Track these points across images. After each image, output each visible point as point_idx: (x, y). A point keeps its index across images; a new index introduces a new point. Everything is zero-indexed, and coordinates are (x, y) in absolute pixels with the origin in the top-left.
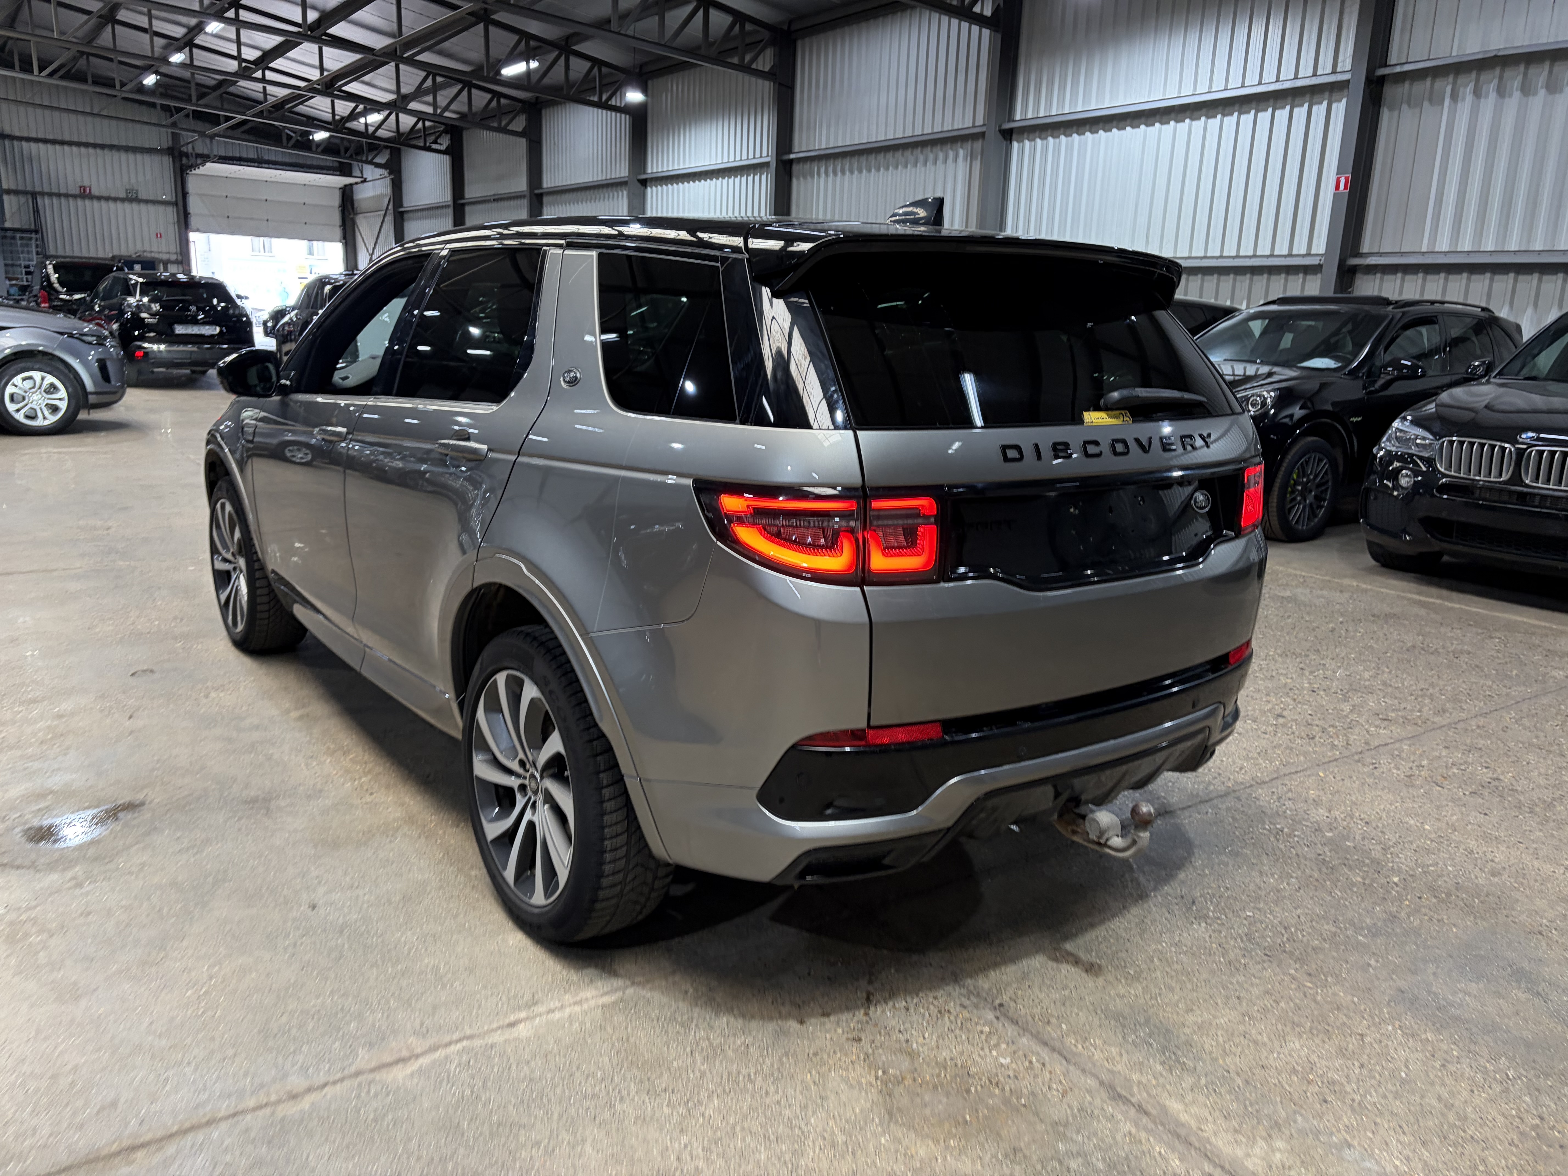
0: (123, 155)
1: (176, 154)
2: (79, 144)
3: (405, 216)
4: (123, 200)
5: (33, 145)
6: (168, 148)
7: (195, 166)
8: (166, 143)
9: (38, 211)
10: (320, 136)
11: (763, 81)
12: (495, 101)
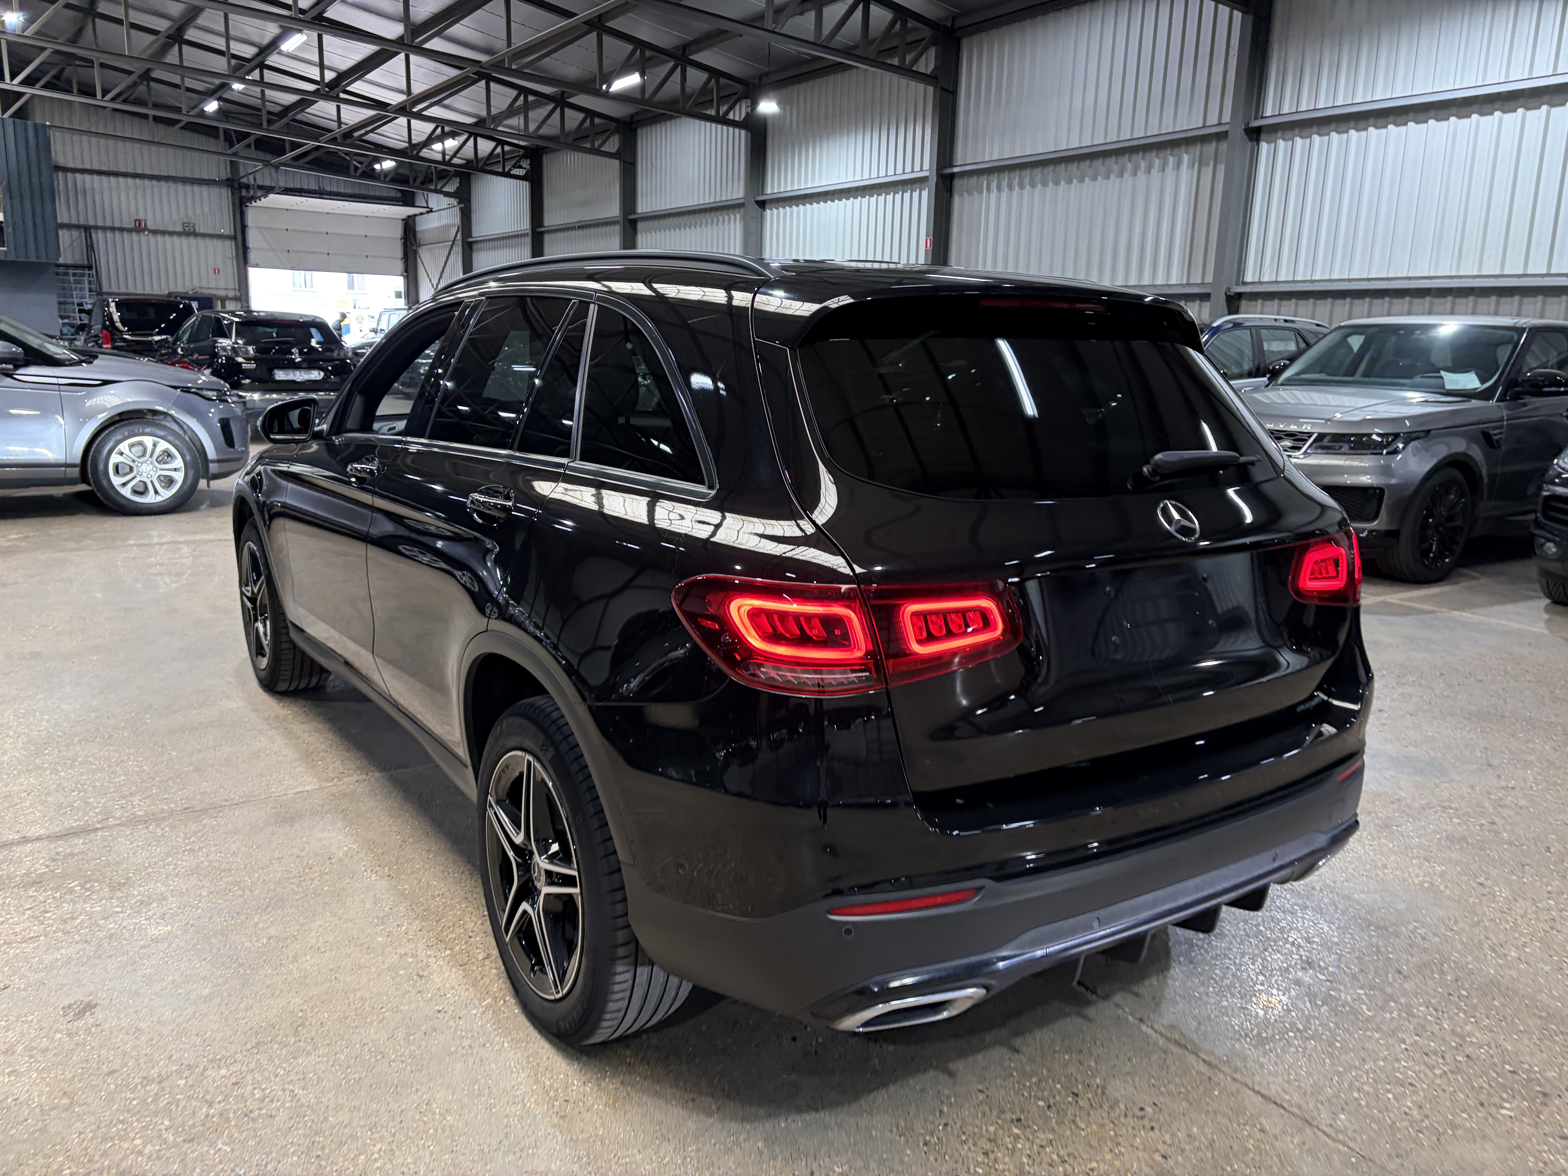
0: (180, 187)
1: (236, 185)
2: (135, 176)
3: (475, 246)
4: (179, 234)
5: (87, 177)
6: (228, 180)
7: (253, 198)
8: (225, 173)
9: (92, 246)
10: (388, 164)
11: (921, 86)
12: (588, 120)
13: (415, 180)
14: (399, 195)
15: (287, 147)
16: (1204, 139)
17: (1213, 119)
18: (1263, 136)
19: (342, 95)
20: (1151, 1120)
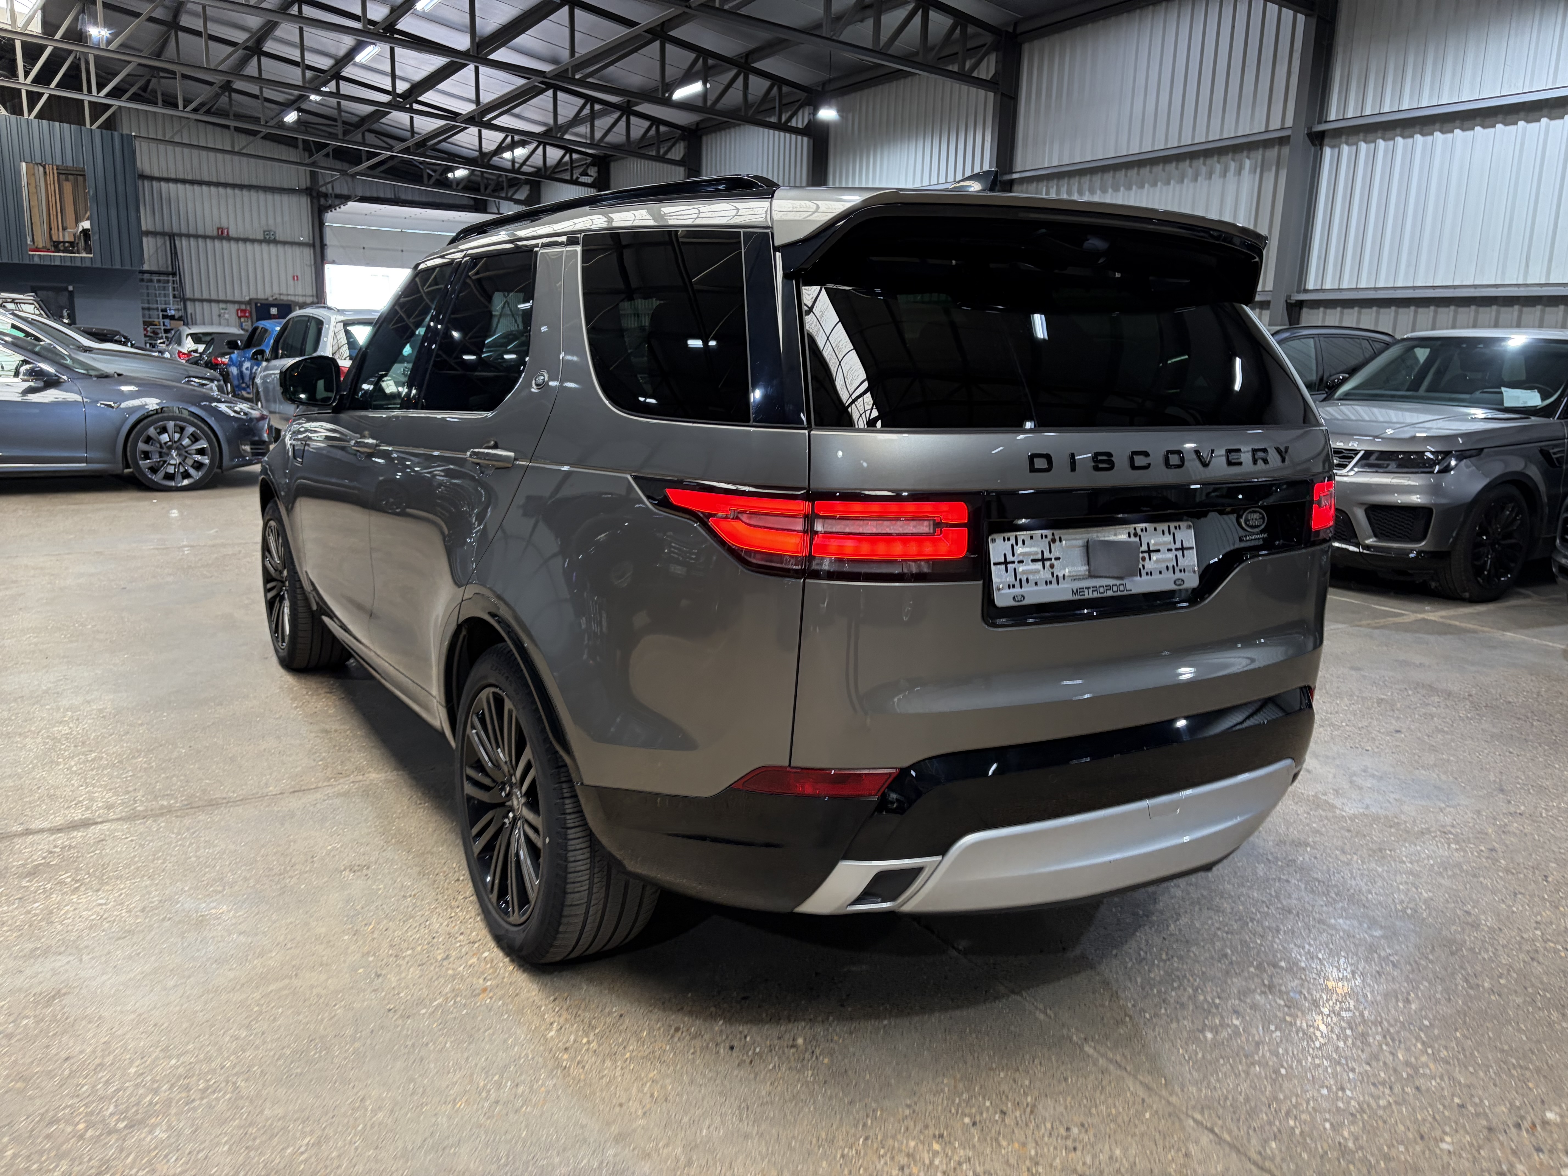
0: (261, 196)
1: (315, 194)
2: (218, 185)
4: (260, 242)
5: (172, 185)
6: (307, 189)
7: (333, 206)
8: (304, 182)
9: (176, 254)
10: (461, 173)
11: (982, 92)
12: (654, 128)
13: (486, 189)
14: (472, 202)
15: (364, 158)
16: (1267, 144)
17: (1275, 124)
18: (1326, 141)
19: (416, 106)
20: (1074, 1140)
